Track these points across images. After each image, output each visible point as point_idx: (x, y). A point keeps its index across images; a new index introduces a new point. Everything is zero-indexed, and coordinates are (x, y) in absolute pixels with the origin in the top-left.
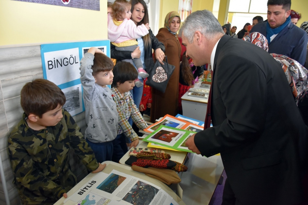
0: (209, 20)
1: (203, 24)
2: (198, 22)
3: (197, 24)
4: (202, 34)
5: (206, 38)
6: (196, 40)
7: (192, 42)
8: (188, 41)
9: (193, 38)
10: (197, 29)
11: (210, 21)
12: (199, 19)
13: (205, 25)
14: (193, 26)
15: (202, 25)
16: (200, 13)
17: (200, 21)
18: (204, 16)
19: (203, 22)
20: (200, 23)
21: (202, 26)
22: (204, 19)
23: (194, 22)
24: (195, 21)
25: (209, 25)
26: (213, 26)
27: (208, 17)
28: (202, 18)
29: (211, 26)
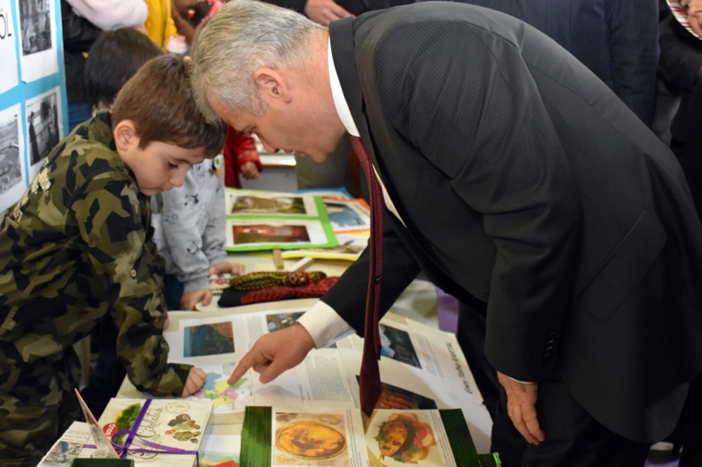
0: (260, 23)
1: (256, 41)
2: (237, 47)
3: (240, 56)
4: (274, 68)
5: (290, 69)
6: (273, 94)
7: (265, 107)
8: (251, 113)
9: (258, 97)
10: (250, 66)
11: (266, 23)
12: (234, 40)
13: (264, 40)
14: (234, 66)
15: (256, 46)
16: (222, 24)
17: (241, 43)
18: (241, 22)
19: (252, 39)
20: (245, 46)
21: (258, 50)
22: (249, 30)
23: (228, 54)
24: (229, 51)
25: (272, 35)
26: (284, 26)
27: (251, 16)
28: (240, 31)
29: (277, 32)
